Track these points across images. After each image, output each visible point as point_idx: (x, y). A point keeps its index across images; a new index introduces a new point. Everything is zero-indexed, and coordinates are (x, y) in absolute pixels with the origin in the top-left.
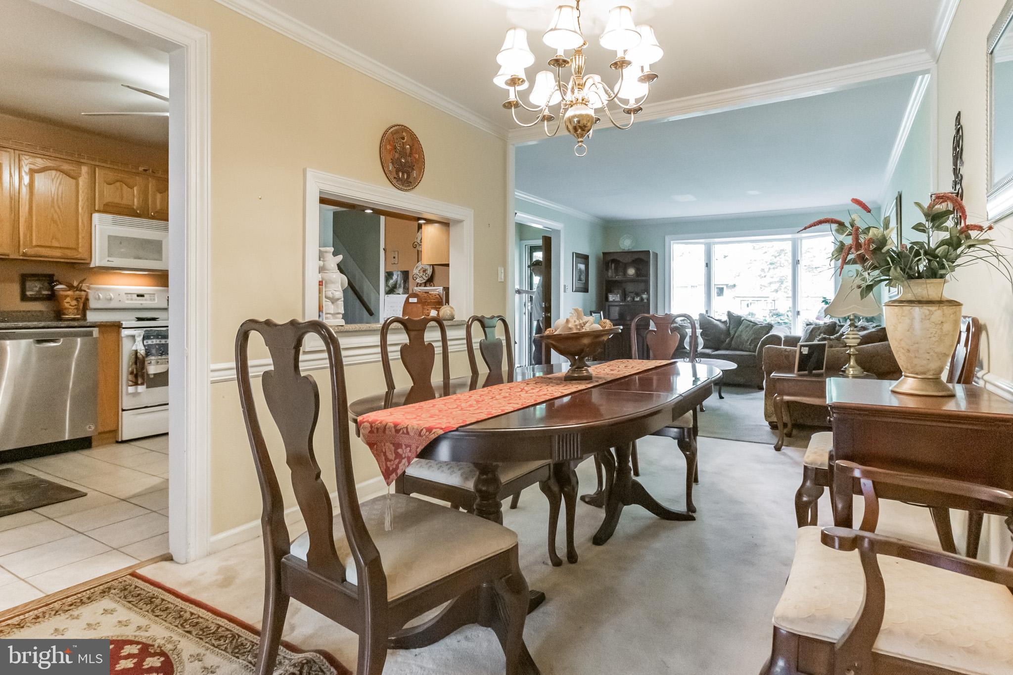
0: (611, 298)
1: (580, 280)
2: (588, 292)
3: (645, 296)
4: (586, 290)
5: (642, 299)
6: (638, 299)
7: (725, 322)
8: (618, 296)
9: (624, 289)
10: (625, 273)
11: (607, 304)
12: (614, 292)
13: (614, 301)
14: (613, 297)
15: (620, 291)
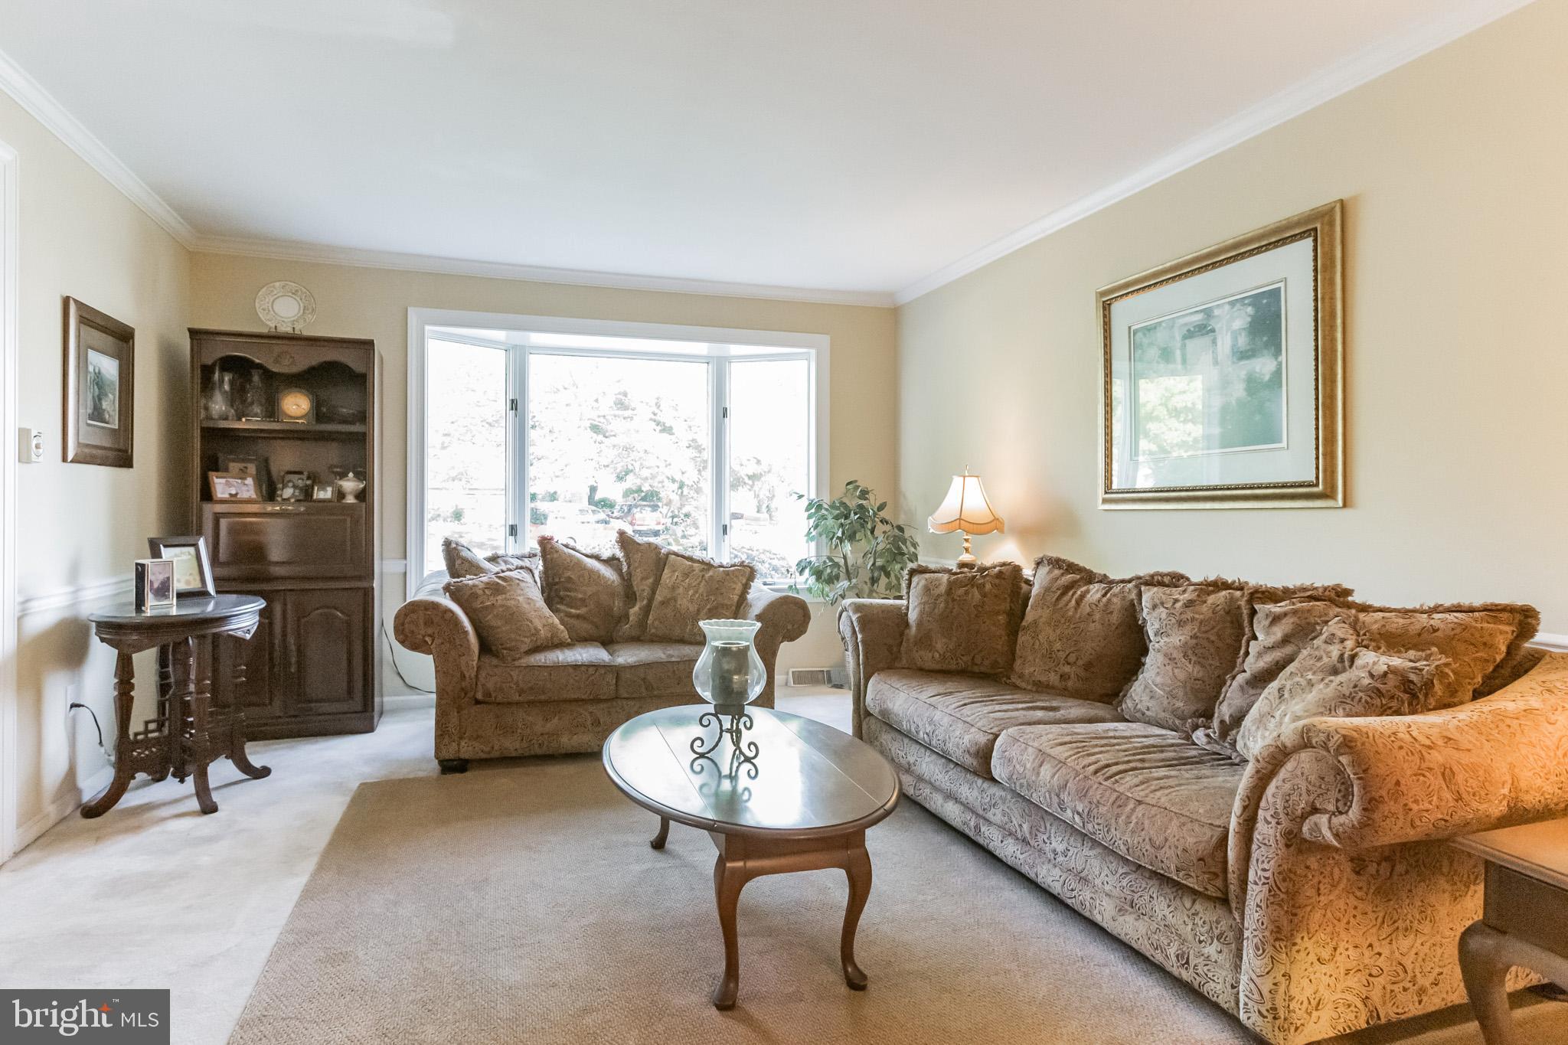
0: (222, 487)
1: (97, 414)
2: (130, 465)
3: (350, 485)
4: (123, 459)
5: (341, 495)
6: (324, 494)
7: (611, 561)
8: (249, 481)
9: (266, 461)
10: (272, 410)
11: (209, 509)
12: (226, 470)
13: (233, 499)
14: (228, 484)
15: (252, 468)
